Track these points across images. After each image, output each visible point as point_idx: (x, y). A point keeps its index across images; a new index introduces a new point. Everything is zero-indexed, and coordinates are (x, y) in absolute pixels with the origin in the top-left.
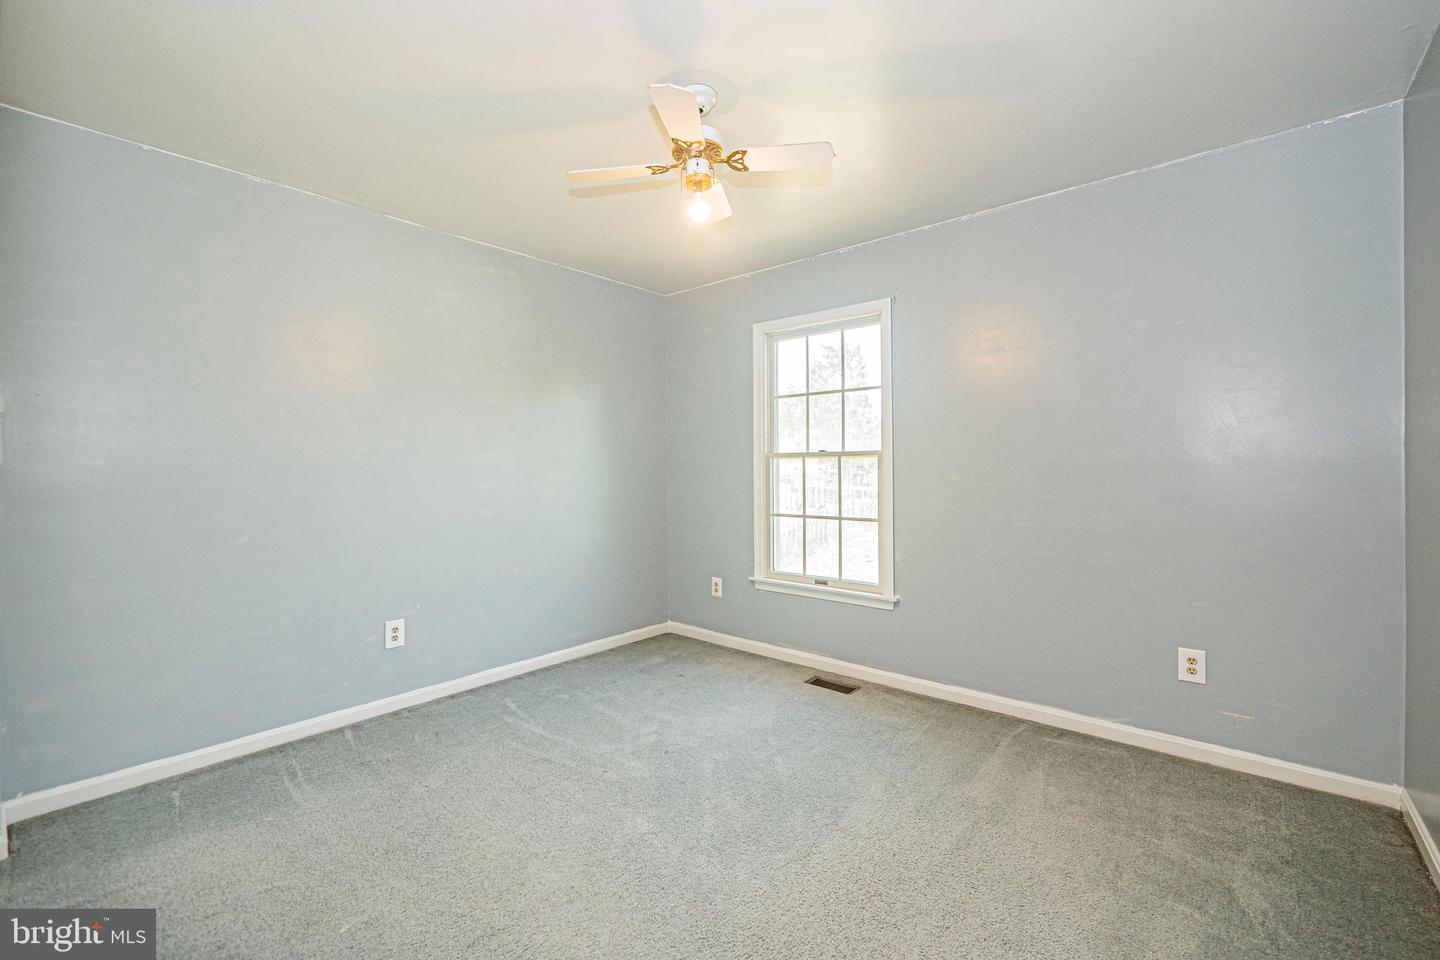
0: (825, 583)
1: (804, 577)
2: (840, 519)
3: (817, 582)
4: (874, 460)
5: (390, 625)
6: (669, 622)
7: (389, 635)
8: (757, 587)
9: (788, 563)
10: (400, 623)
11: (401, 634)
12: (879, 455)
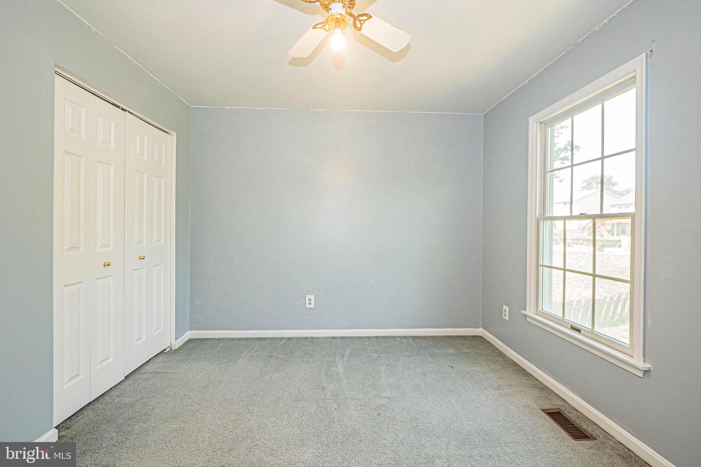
0: (579, 331)
1: (562, 322)
2: (594, 276)
3: (573, 328)
4: (628, 221)
5: (308, 297)
6: (481, 328)
7: (307, 302)
8: (528, 320)
9: (552, 305)
10: (312, 297)
11: (313, 302)
12: (632, 216)
